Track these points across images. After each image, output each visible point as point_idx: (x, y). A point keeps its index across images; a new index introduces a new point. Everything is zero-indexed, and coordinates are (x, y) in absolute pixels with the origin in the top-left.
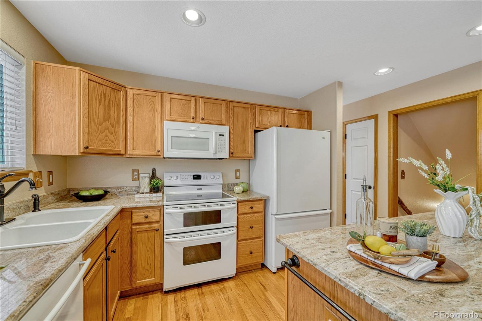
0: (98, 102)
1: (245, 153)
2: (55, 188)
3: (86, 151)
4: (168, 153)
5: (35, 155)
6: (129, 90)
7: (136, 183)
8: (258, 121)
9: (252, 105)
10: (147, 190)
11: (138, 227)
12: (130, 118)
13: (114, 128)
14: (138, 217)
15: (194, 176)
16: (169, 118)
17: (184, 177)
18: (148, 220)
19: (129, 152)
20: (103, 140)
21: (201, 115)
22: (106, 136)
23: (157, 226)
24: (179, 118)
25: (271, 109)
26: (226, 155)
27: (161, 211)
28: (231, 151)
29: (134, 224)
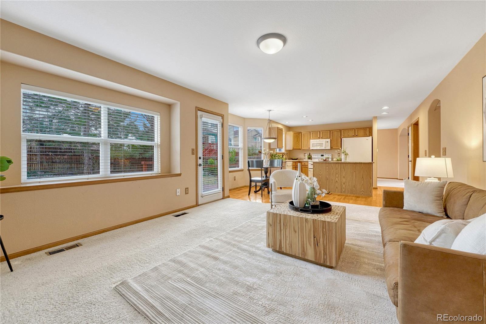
0: (295, 138)
1: (338, 147)
2: (289, 157)
3: (293, 149)
4: (311, 148)
5: (286, 150)
6: (302, 133)
7: (304, 157)
8: (342, 136)
9: (340, 130)
10: (307, 159)
12: (302, 140)
13: (299, 143)
14: (303, 163)
15: (321, 155)
16: (312, 139)
17: (318, 156)
18: (305, 165)
19: (302, 148)
21: (321, 136)
22: (297, 145)
23: (307, 166)
24: (315, 138)
25: (349, 130)
26: (329, 148)
27: (308, 163)
28: (332, 146)
29: (302, 165)
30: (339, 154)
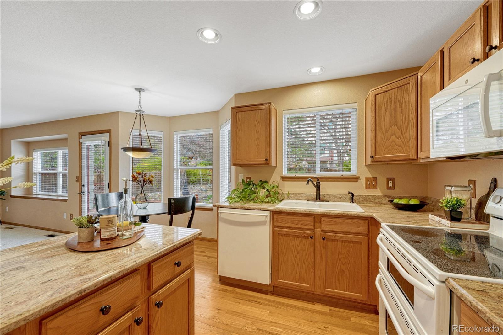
0: (384, 111)
3: (373, 160)
13: (402, 130)
19: (419, 156)
20: (389, 146)
22: (393, 141)
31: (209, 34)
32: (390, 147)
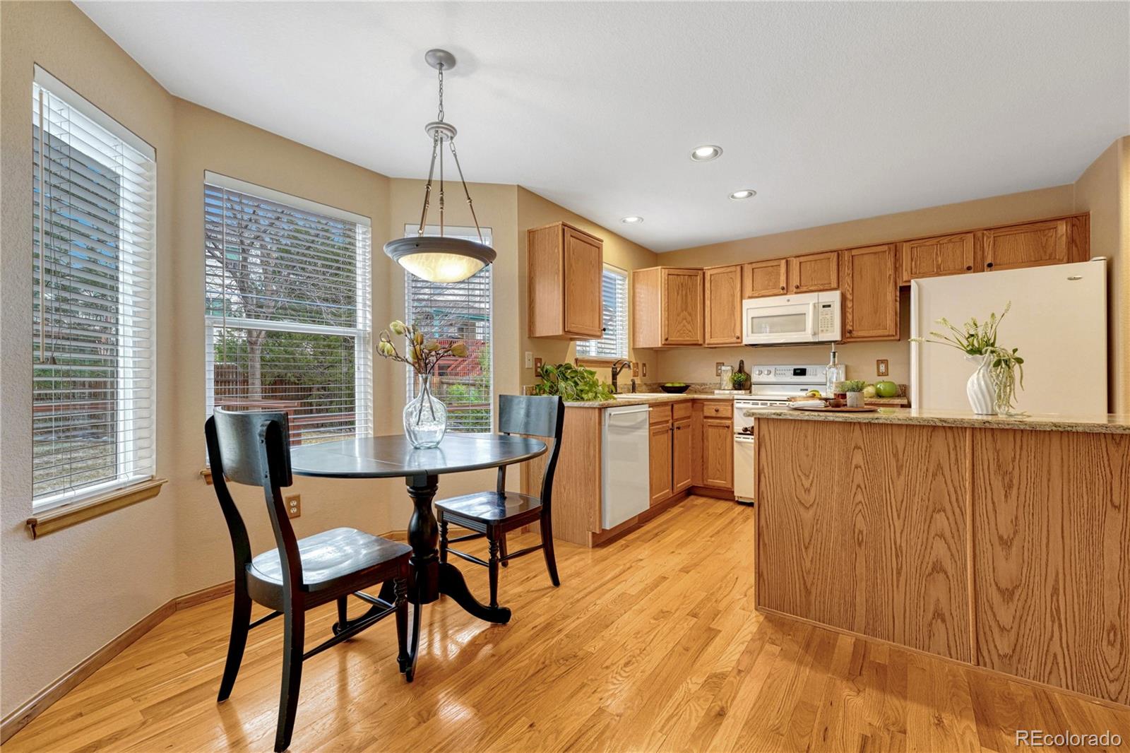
0: (676, 294)
1: (879, 329)
2: (648, 380)
3: (667, 342)
4: (748, 339)
5: (633, 349)
6: (706, 272)
7: (717, 379)
8: (906, 270)
9: (891, 246)
10: (731, 386)
11: (709, 420)
12: (708, 303)
13: (691, 316)
14: (709, 410)
15: (795, 370)
16: (750, 295)
17: (781, 372)
18: (719, 415)
19: (707, 342)
20: (681, 330)
21: (795, 281)
22: (684, 326)
23: (728, 422)
24: (763, 292)
25: (945, 240)
26: (837, 336)
27: (732, 405)
28: (849, 328)
29: (706, 417)
30: (882, 368)
31: (705, 152)
32: (682, 332)
